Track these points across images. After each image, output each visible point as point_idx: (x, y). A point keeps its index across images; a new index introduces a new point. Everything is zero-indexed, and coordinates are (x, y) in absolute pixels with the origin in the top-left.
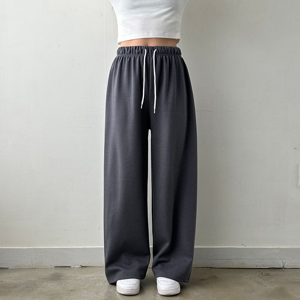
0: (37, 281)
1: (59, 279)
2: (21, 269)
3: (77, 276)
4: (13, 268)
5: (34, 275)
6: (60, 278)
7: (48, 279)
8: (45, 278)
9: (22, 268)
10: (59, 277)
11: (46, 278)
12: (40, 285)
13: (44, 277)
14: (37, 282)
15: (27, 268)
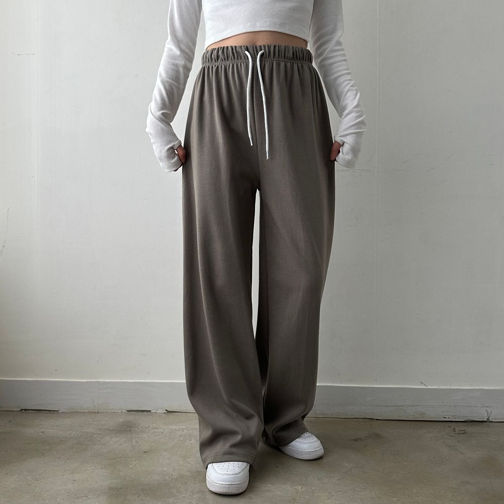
1: (131, 430)
3: (158, 427)
8: (108, 429)
10: (130, 427)
11: (110, 428)
12: (99, 441)
14: (95, 436)
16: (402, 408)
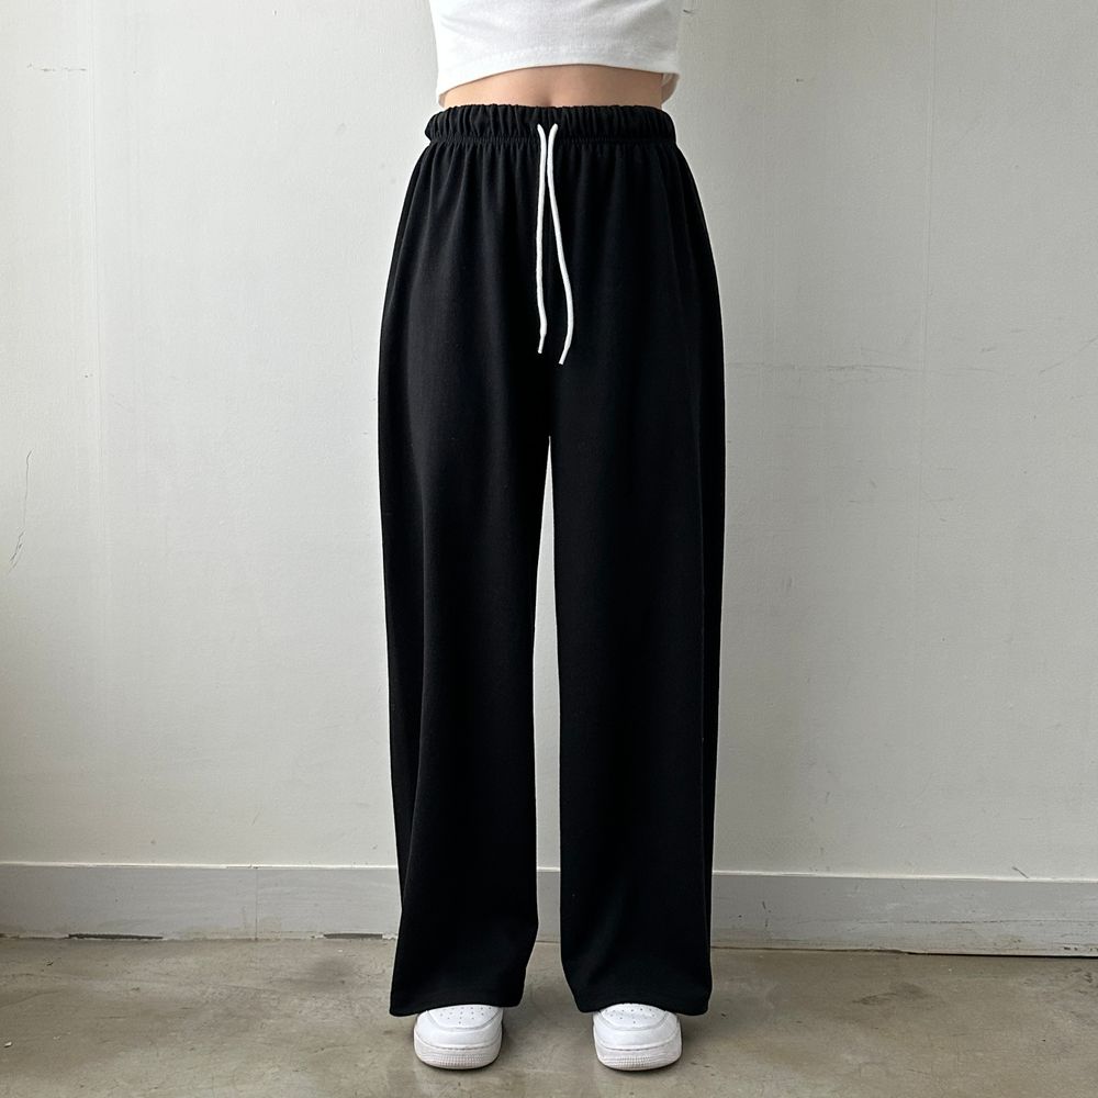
0: (264, 991)
1: (343, 982)
2: (206, 940)
4: (177, 938)
5: (252, 965)
6: (344, 979)
7: (301, 981)
8: (290, 980)
9: (209, 937)
10: (340, 975)
11: (294, 978)
12: (275, 1008)
13: (289, 976)
14: (263, 996)
15: (228, 937)
16: (969, 926)
